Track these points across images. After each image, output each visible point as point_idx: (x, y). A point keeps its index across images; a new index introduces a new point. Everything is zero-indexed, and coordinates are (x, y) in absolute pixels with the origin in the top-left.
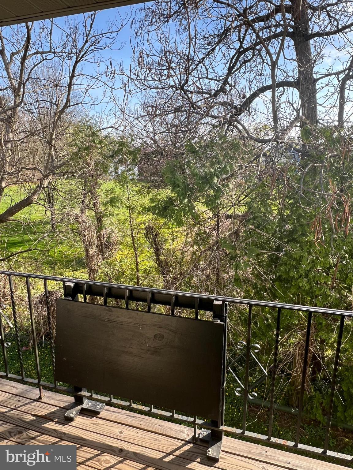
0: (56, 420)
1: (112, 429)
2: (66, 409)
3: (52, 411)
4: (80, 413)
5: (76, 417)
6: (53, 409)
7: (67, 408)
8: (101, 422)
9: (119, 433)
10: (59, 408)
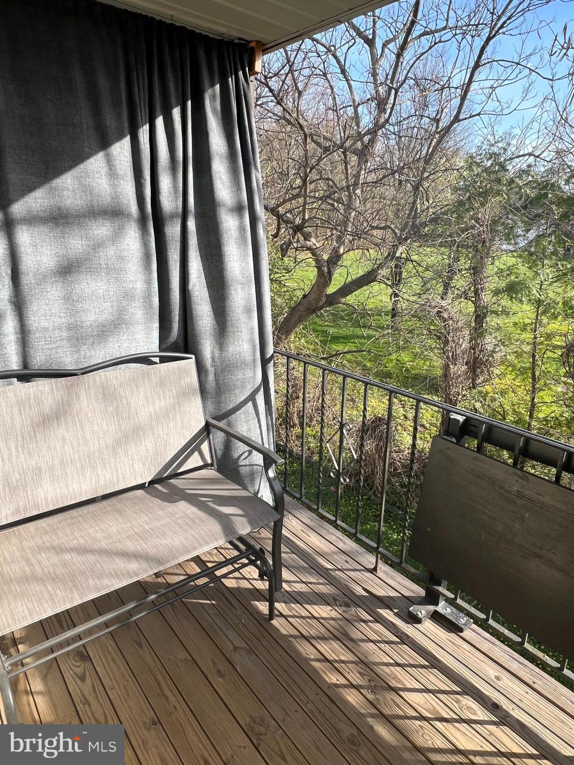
0: (396, 611)
1: (483, 664)
2: (411, 601)
3: (391, 595)
4: (431, 616)
5: (425, 620)
6: (393, 594)
7: (413, 600)
8: (465, 645)
9: (493, 677)
10: (400, 595)
